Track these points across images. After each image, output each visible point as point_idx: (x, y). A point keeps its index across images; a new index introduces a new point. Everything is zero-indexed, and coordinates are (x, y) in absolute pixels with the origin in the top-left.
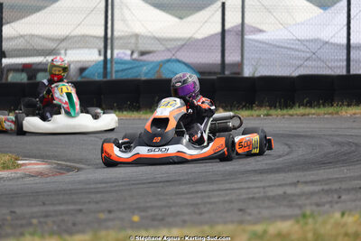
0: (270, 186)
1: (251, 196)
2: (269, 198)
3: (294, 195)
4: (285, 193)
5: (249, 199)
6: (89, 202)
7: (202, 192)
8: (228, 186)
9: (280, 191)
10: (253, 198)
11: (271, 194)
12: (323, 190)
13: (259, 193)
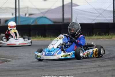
0: (90, 68)
1: (83, 72)
2: (91, 73)
3: (101, 72)
4: (97, 71)
5: (83, 73)
6: (16, 75)
7: (62, 70)
8: (73, 68)
9: (95, 70)
10: (84, 73)
11: (91, 71)
12: (113, 69)
13: (86, 70)
